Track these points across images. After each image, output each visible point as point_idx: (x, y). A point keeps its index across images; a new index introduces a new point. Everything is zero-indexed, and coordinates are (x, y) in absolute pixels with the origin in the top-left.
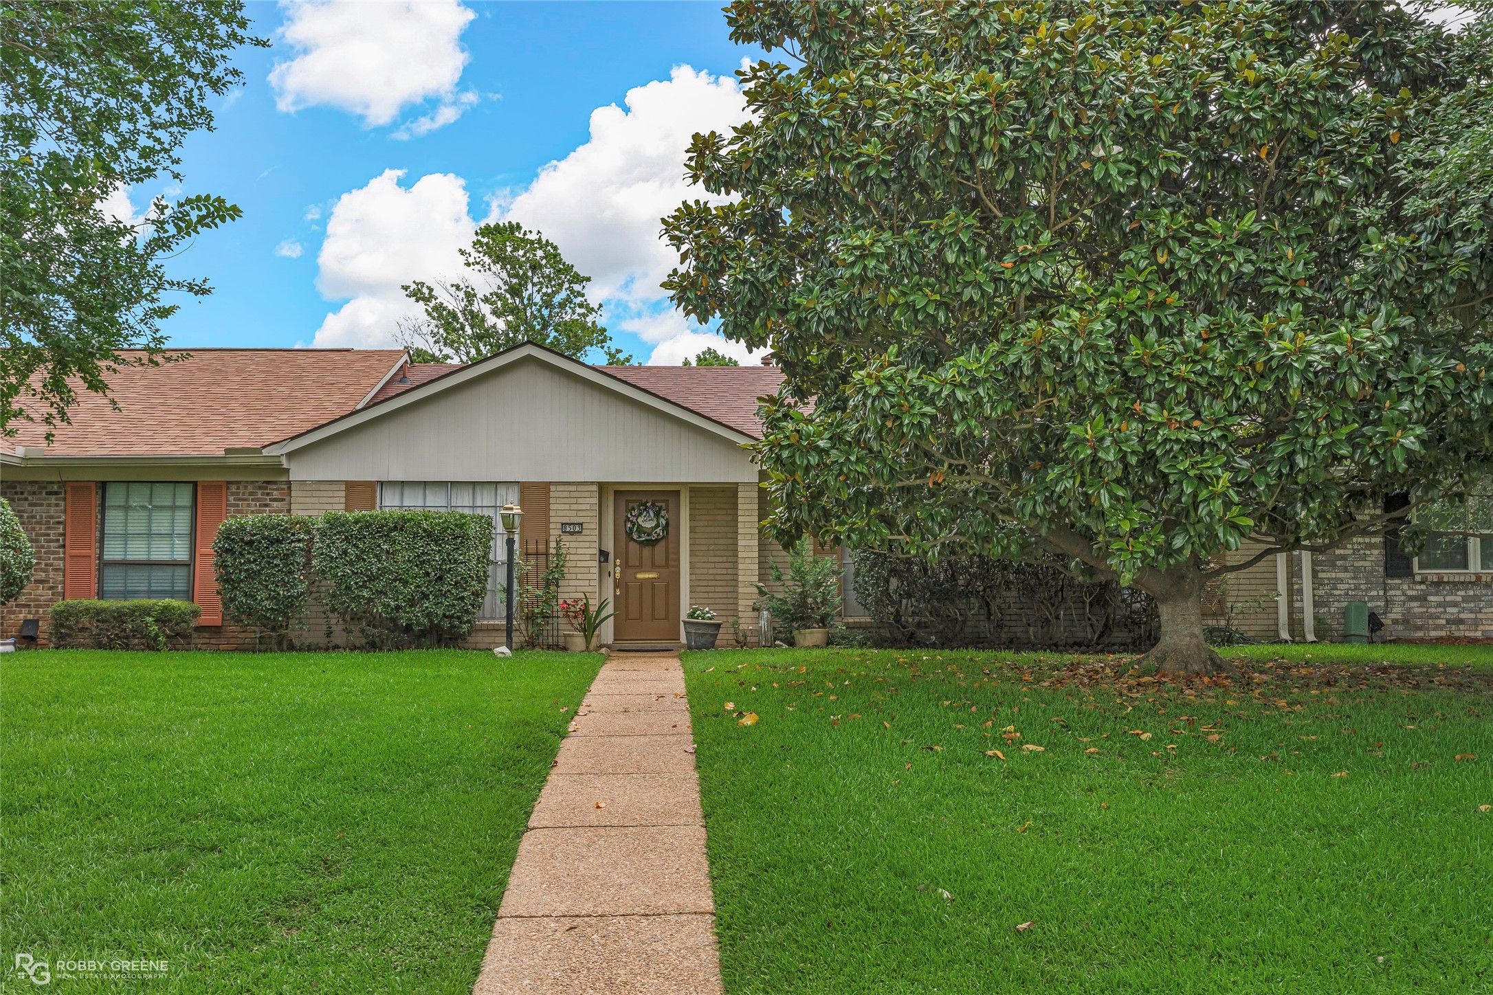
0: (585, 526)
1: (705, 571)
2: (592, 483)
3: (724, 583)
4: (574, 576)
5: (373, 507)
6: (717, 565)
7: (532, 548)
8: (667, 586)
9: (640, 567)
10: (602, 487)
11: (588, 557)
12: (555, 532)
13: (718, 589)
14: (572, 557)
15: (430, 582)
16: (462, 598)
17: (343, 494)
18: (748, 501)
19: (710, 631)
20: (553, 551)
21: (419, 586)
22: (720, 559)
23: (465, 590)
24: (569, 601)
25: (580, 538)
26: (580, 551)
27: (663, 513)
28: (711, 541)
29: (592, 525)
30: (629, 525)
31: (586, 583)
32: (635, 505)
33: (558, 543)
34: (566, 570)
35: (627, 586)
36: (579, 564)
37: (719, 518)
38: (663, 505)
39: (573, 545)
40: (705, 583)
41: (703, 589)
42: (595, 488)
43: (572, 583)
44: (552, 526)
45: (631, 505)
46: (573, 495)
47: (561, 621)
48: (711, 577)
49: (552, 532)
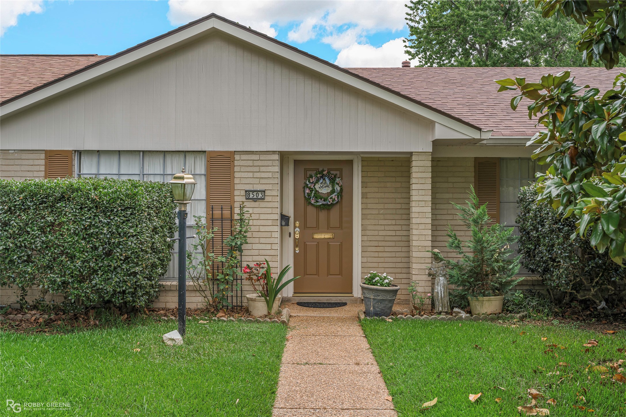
0: (267, 193)
1: (376, 233)
2: (274, 152)
3: (393, 244)
4: (257, 240)
5: (70, 174)
6: (387, 228)
7: (217, 213)
8: (341, 246)
9: (317, 228)
10: (284, 156)
11: (270, 223)
12: (239, 198)
13: (387, 249)
14: (255, 222)
15: (99, 256)
16: (135, 274)
17: (43, 162)
18: (421, 169)
19: (389, 297)
20: (236, 217)
21: (87, 261)
22: (390, 222)
23: (137, 264)
24: (252, 265)
25: (262, 204)
26: (262, 217)
27: (338, 180)
28: (382, 206)
29: (274, 191)
30: (307, 191)
31: (268, 247)
32: (313, 173)
33: (241, 208)
34: (248, 235)
35: (305, 245)
36: (262, 229)
37: (389, 185)
38: (338, 173)
39: (256, 210)
40: (376, 244)
41: (374, 249)
42: (277, 157)
43: (255, 246)
44: (236, 193)
45: (309, 173)
46: (256, 163)
47: (245, 282)
48: (382, 238)
49: (236, 199)
